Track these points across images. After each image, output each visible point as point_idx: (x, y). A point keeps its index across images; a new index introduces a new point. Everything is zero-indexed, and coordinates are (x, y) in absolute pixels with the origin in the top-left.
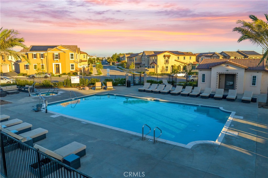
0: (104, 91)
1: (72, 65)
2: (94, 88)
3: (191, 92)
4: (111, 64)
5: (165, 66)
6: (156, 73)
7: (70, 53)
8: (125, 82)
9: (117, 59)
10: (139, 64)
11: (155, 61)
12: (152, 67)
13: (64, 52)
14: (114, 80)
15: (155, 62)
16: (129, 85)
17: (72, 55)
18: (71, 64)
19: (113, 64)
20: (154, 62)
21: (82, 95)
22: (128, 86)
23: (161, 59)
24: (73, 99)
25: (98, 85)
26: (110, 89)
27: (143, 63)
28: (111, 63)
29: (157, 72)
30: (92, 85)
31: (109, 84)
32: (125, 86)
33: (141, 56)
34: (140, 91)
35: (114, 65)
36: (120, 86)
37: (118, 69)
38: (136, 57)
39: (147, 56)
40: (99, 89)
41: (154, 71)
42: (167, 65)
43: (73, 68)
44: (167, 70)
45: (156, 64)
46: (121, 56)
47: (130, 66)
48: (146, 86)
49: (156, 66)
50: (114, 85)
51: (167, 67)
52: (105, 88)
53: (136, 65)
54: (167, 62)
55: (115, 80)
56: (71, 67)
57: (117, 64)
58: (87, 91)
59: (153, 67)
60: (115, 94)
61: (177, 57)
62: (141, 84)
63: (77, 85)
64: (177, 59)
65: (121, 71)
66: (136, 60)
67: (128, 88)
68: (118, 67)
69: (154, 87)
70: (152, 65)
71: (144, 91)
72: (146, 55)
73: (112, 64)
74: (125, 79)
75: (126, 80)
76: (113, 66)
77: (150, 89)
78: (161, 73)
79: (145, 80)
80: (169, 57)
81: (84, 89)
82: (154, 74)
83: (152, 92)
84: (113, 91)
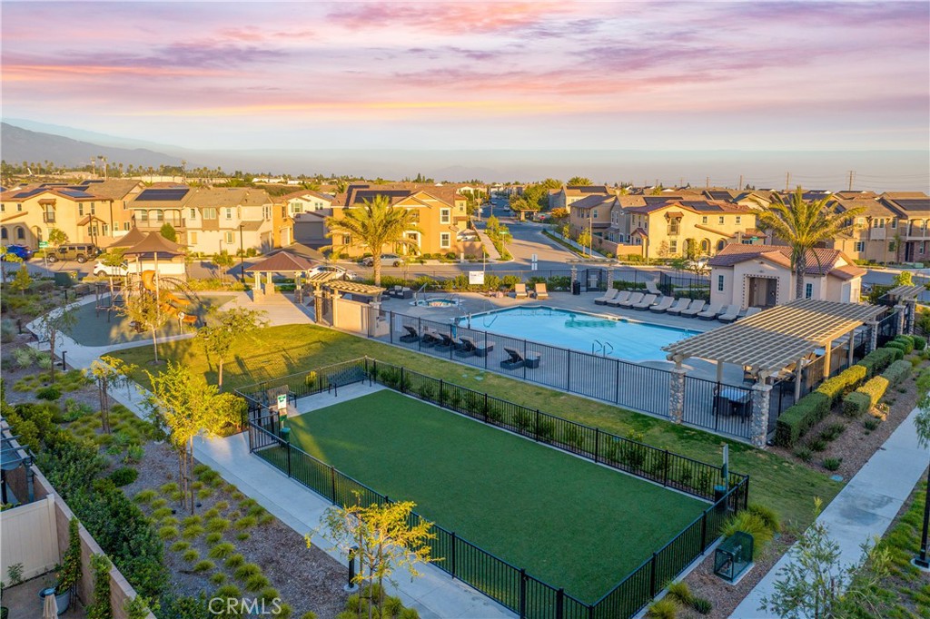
0: (532, 300)
1: (443, 236)
2: (513, 294)
3: (702, 311)
4: (523, 218)
5: (668, 239)
6: (644, 257)
7: (442, 209)
8: (569, 284)
9: (540, 202)
10: (606, 228)
11: (644, 228)
12: (635, 242)
13: (429, 207)
14: (547, 279)
15: (643, 230)
16: (577, 291)
17: (445, 212)
18: (442, 234)
19: (529, 216)
20: (641, 230)
21: (498, 307)
22: (575, 293)
23: (657, 222)
24: (489, 312)
25: (520, 288)
26: (544, 299)
27: (615, 225)
28: (523, 214)
29: (647, 256)
30: (507, 288)
31: (541, 289)
32: (570, 291)
33: (611, 205)
34: (597, 303)
35: (531, 219)
36: (560, 291)
37: (545, 236)
38: (596, 208)
39: (625, 209)
40: (523, 297)
41: (639, 253)
42: (673, 238)
43: (445, 243)
44: (673, 250)
45: (646, 235)
46: (552, 192)
47: (581, 236)
48: (610, 294)
49: (645, 240)
50: (550, 289)
51: (674, 243)
52: (532, 296)
53: (596, 231)
54: (674, 229)
55: (550, 279)
56: (441, 240)
57: (540, 215)
58: (501, 299)
59: (639, 242)
60: (553, 308)
61: (701, 217)
62: (601, 288)
63: (479, 288)
64: (700, 223)
65: (556, 248)
66: (595, 216)
67: (576, 297)
68: (545, 231)
69: (624, 298)
70: (636, 236)
71: (605, 303)
72: (623, 207)
73: (526, 218)
74: (570, 279)
75: (573, 281)
76: (530, 223)
77: (616, 302)
78: (658, 257)
79: (611, 279)
80: (678, 217)
81: (494, 296)
82: (638, 259)
83: (619, 305)
84: (548, 300)
